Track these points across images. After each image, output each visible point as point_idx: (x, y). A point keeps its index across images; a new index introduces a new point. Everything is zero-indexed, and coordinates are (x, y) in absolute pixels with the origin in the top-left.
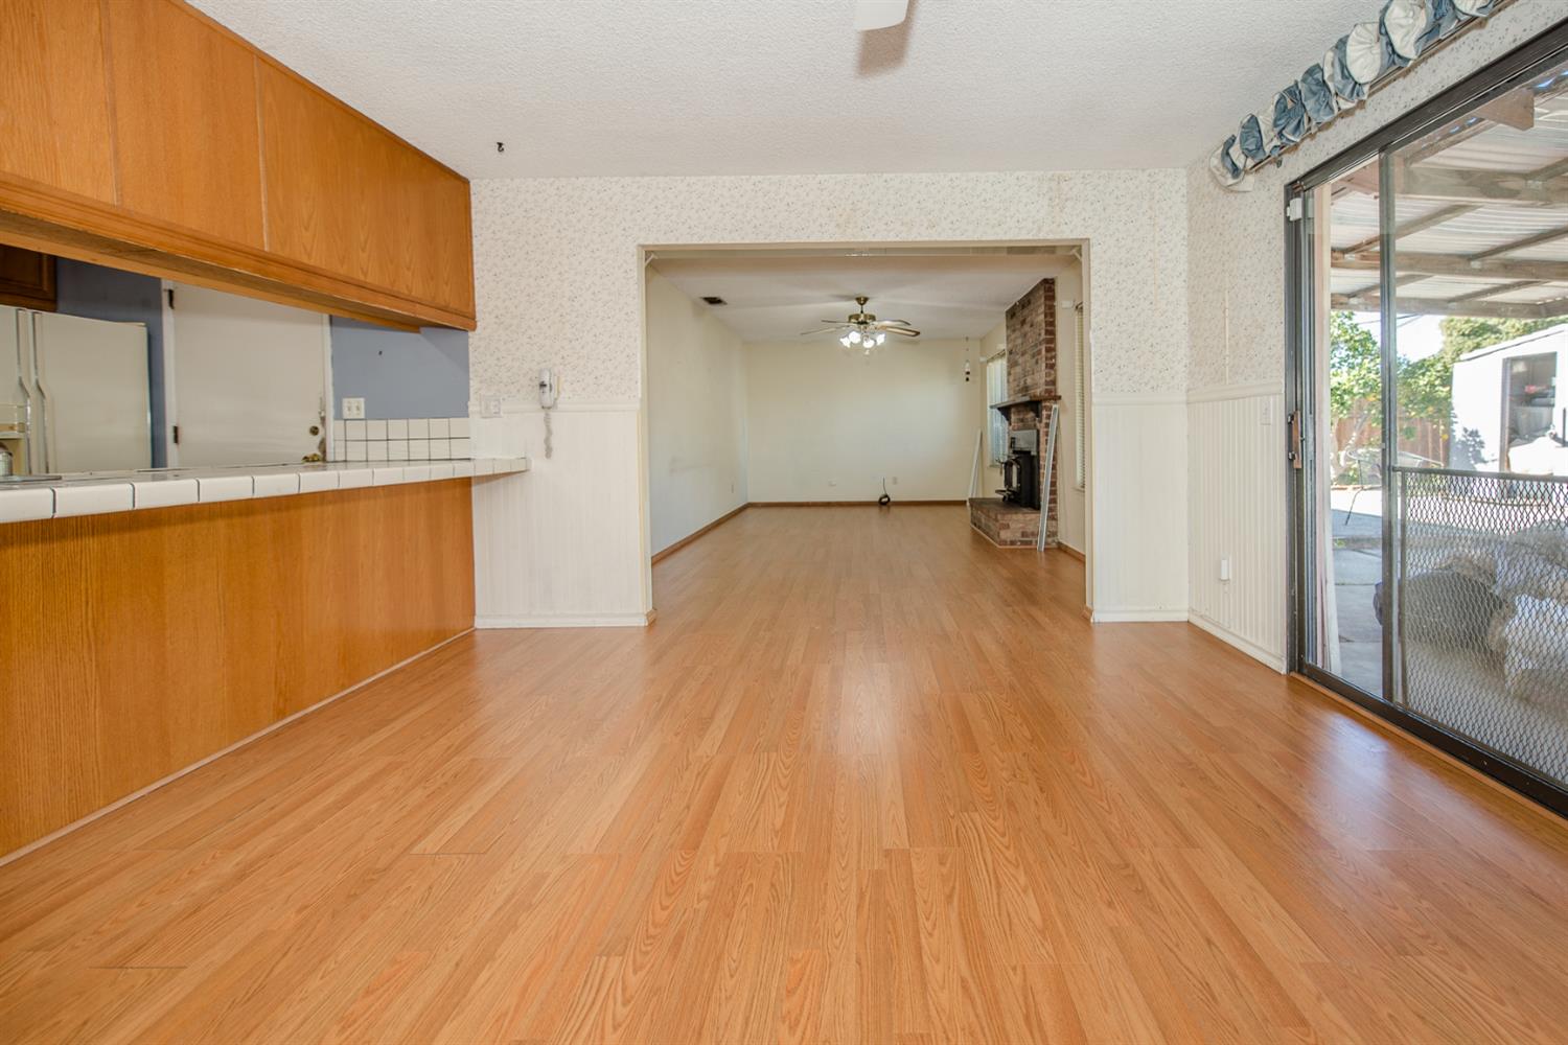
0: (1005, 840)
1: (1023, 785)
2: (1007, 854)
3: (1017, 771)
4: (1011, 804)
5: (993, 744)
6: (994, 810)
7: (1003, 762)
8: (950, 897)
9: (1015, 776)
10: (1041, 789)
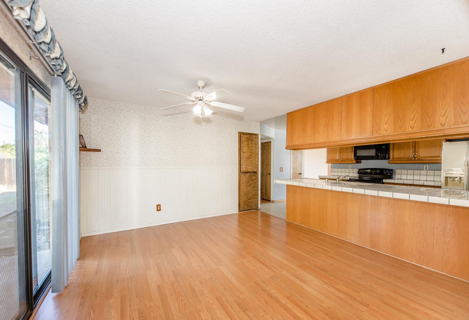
0: (200, 274)
1: (199, 290)
2: (199, 272)
3: (201, 294)
4: (201, 283)
5: (213, 304)
6: (205, 280)
7: (207, 296)
8: (207, 262)
9: (202, 292)
10: (194, 290)
